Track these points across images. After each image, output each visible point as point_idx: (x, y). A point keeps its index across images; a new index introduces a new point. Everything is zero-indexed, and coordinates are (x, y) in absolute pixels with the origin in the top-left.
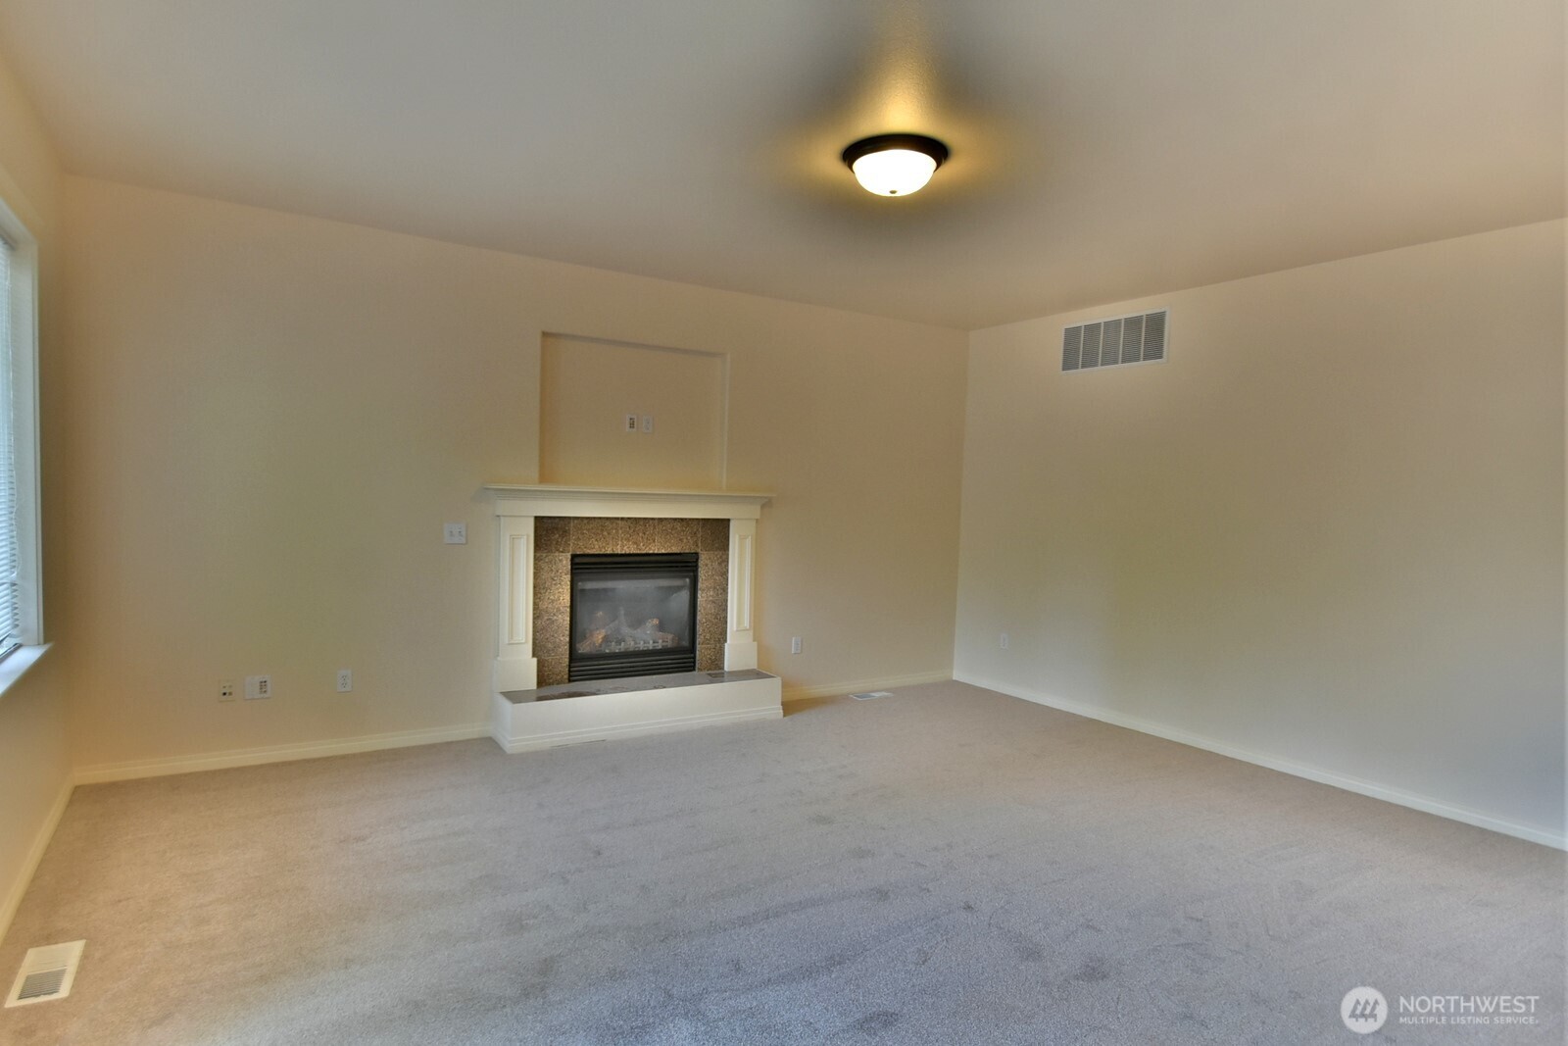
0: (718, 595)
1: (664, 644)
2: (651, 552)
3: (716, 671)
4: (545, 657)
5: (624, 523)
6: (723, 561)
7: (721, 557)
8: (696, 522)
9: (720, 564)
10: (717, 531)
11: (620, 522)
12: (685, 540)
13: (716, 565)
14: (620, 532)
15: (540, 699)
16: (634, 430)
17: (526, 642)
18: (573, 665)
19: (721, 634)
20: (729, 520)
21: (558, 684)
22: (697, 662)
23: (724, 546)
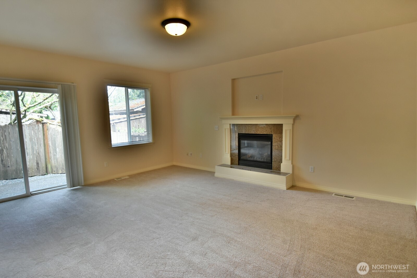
0: (279, 148)
1: (264, 160)
2: (258, 133)
3: (278, 171)
4: (233, 158)
5: (250, 125)
6: (280, 137)
7: (280, 136)
8: (271, 125)
9: (280, 138)
10: (279, 128)
11: (249, 125)
12: (268, 131)
13: (278, 138)
14: (250, 128)
15: (231, 167)
16: (257, 99)
17: (228, 153)
18: (239, 161)
19: (280, 160)
20: (282, 124)
21: (236, 165)
22: (273, 167)
23: (281, 133)
